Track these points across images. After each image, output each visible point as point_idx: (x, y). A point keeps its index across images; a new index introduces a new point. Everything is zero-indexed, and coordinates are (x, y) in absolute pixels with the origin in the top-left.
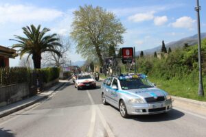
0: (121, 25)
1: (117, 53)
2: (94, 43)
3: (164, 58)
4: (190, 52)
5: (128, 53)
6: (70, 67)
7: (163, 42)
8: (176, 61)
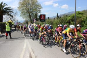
0: (40, 5)
1: (38, 17)
2: (28, 12)
3: (58, 20)
4: (70, 17)
5: (43, 17)
7: (58, 14)
8: (64, 21)
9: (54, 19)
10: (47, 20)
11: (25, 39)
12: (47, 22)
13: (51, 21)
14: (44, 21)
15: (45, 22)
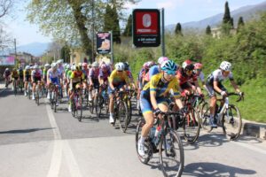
5: (147, 21)
6: (14, 56)
7: (227, 4)
8: (260, 43)
9: (208, 30)
10: (167, 41)
11: (52, 138)
12: (168, 50)
13: (191, 45)
14: (157, 44)
15: (160, 47)
